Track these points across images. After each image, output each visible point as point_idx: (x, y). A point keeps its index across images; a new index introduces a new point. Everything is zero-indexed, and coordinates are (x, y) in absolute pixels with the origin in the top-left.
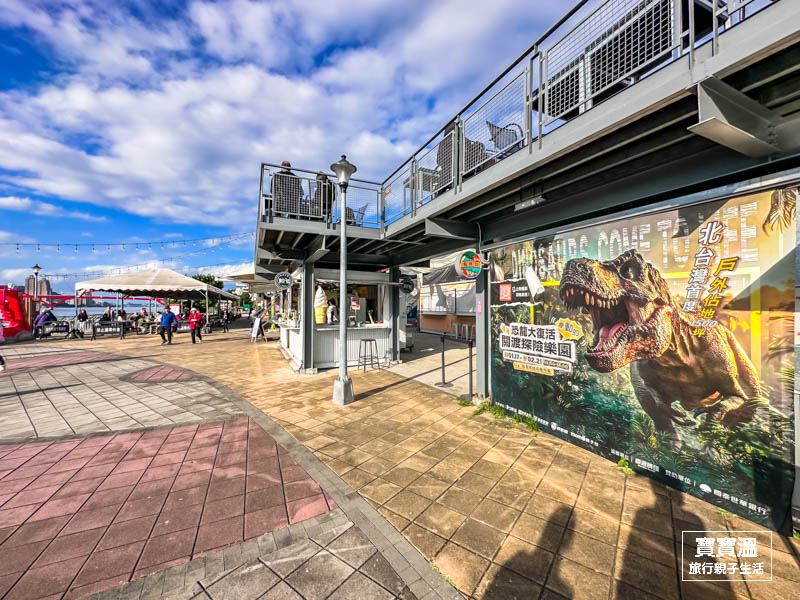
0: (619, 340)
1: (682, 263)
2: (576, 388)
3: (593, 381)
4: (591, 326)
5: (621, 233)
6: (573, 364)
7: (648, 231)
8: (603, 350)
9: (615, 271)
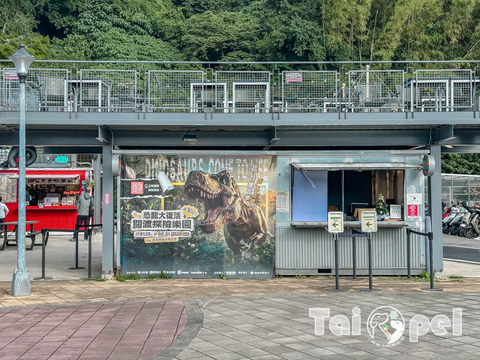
0: (218, 215)
1: (245, 179)
2: (193, 245)
3: (204, 239)
4: (203, 209)
5: (220, 161)
6: (192, 232)
7: (232, 162)
8: (210, 221)
9: (217, 180)
